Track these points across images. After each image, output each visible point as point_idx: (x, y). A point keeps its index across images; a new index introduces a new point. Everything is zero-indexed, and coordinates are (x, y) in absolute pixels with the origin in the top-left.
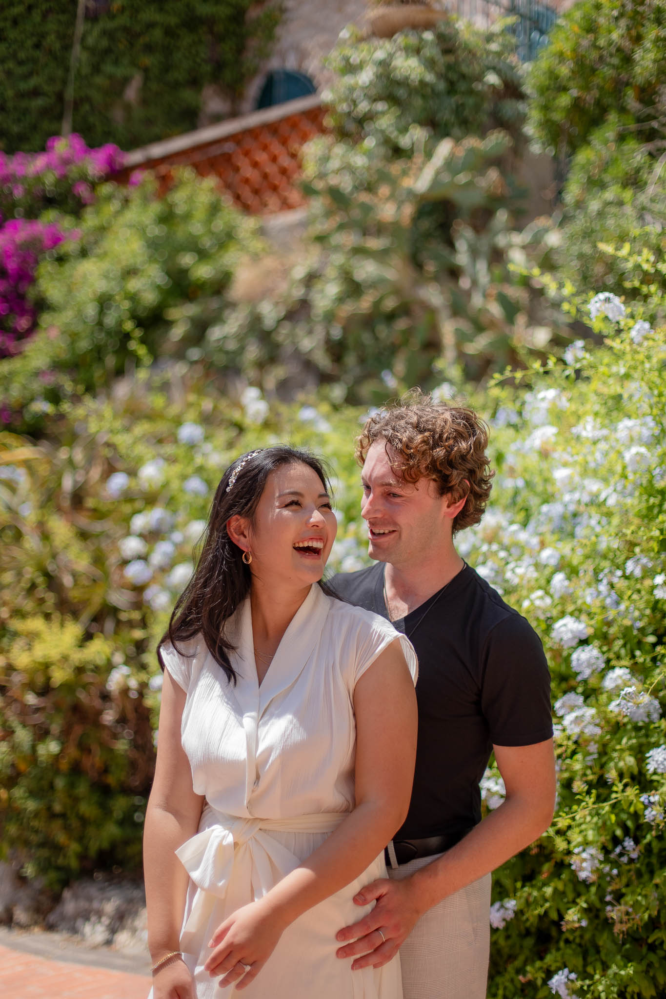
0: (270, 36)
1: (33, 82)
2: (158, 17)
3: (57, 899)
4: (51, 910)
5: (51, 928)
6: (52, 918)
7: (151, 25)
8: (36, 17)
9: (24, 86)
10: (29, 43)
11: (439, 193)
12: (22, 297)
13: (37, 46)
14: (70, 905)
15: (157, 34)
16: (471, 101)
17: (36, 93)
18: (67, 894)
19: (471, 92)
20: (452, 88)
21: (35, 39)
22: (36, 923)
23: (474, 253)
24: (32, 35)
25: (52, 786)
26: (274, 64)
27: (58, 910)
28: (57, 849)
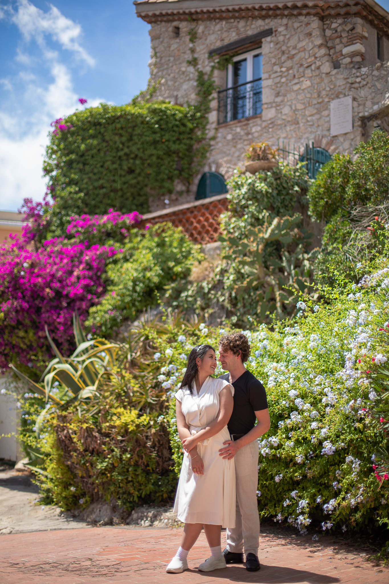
0: (204, 157)
1: (101, 182)
2: (154, 152)
3: (130, 514)
4: (127, 518)
5: (128, 524)
6: (128, 521)
7: (152, 155)
8: (102, 154)
9: (96, 184)
10: (98, 165)
11: (273, 239)
12: (99, 278)
13: (102, 166)
14: (135, 515)
15: (154, 159)
16: (287, 197)
17: (102, 187)
18: (133, 512)
19: (288, 194)
20: (279, 193)
21: (101, 164)
22: (122, 523)
23: (289, 262)
24: (100, 162)
25: (128, 471)
26: (206, 169)
27: (130, 518)
28: (130, 494)
